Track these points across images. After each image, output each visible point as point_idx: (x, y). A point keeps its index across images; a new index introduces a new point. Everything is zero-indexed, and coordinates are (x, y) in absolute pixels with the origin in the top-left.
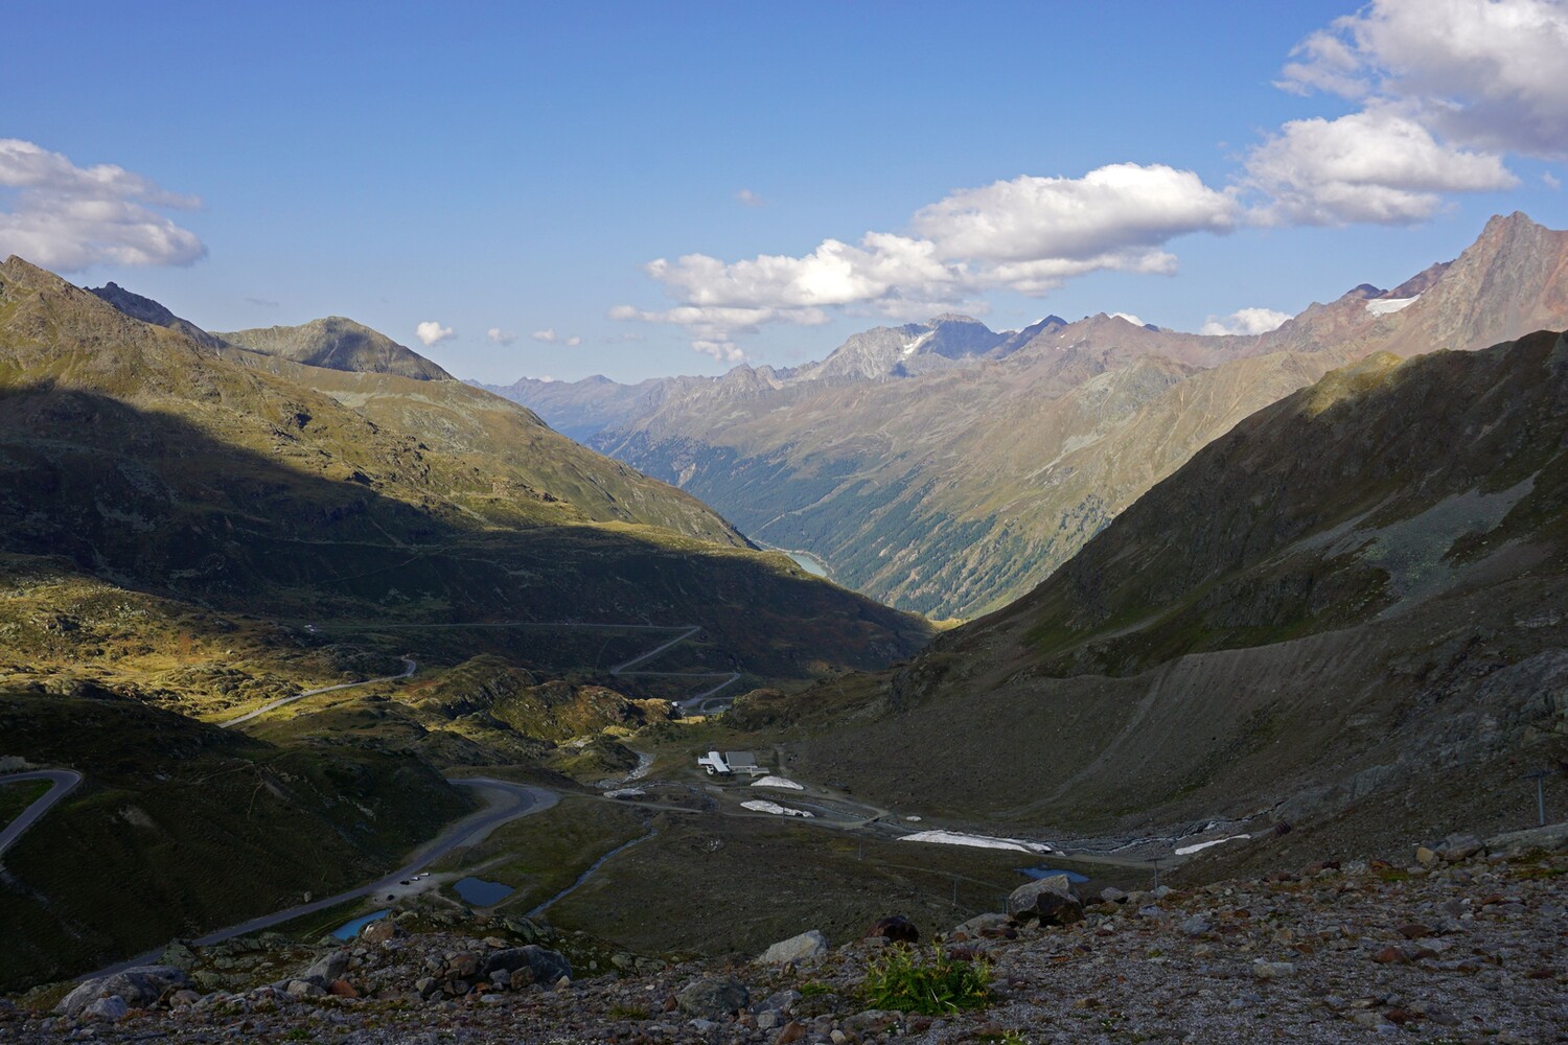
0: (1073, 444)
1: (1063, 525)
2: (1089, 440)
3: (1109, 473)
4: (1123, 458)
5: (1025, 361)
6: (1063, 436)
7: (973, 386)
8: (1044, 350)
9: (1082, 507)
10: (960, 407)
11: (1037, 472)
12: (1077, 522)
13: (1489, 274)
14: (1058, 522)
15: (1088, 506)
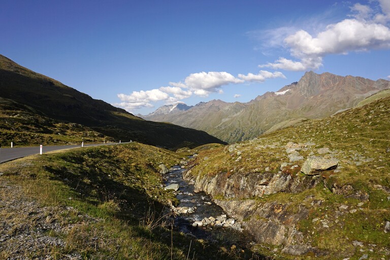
0: (224, 120)
1: (231, 135)
2: (227, 119)
3: (240, 124)
4: (242, 121)
5: (201, 109)
6: (221, 119)
7: (191, 113)
8: (204, 107)
9: (235, 131)
10: (189, 118)
11: (217, 127)
12: (235, 134)
13: (309, 82)
14: (230, 135)
15: (237, 131)
